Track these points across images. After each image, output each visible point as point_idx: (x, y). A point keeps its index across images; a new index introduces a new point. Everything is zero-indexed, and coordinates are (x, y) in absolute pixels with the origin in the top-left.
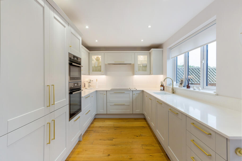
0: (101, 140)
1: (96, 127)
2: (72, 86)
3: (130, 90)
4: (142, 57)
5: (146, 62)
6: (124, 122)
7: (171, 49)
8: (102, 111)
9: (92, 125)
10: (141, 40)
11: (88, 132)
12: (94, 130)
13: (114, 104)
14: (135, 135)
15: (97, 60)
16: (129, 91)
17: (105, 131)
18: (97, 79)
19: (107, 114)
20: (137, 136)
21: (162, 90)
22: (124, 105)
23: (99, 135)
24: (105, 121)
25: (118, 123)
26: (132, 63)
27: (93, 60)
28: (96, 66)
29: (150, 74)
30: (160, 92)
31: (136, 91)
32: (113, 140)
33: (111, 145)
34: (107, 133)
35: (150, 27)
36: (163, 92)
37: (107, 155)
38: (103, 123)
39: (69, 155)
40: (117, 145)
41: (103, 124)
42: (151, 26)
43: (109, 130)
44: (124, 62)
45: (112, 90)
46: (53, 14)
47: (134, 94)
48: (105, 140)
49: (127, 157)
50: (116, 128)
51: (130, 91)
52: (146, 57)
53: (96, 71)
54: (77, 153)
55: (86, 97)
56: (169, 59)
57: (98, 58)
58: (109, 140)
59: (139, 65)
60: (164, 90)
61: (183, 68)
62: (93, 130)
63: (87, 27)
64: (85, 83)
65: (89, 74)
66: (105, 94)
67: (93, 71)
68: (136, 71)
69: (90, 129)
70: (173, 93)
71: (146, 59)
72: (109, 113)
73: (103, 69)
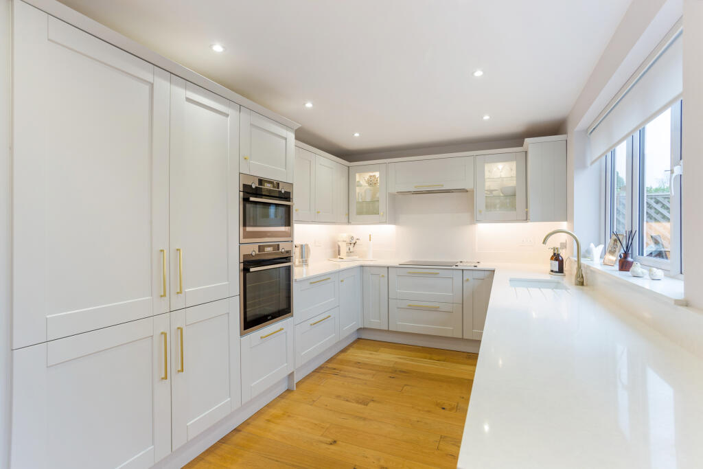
0: (338, 397)
1: (348, 362)
2: (254, 253)
3: (457, 268)
4: (500, 166)
5: (513, 183)
6: (430, 359)
7: (590, 131)
8: (375, 322)
9: (341, 357)
10: (482, 117)
11: (322, 371)
12: (338, 370)
13: (410, 306)
14: (437, 404)
15: (371, 183)
16: (451, 271)
17: (362, 377)
18: (370, 235)
19: (388, 331)
20: (443, 409)
21: (556, 272)
22: (436, 310)
23: (343, 384)
24: (382, 349)
25: (412, 360)
26: (468, 185)
27: (360, 185)
28: (368, 199)
29: (526, 219)
30: (548, 277)
31: (474, 272)
32: (371, 405)
33: (356, 417)
34: (365, 384)
35: (479, 73)
36: (557, 277)
37: (329, 440)
38: (371, 354)
39: (250, 418)
40: (371, 420)
41: (370, 356)
42: (482, 70)
43: (374, 375)
44: (442, 186)
45: (401, 267)
46: (181, 93)
47: (467, 280)
48: (347, 401)
49: (379, 460)
50: (396, 373)
51: (454, 271)
52: (513, 165)
53: (368, 213)
54: (267, 418)
55: (312, 281)
56: (583, 166)
57: (373, 178)
58: (358, 402)
59: (491, 191)
60: (561, 270)
61: (624, 195)
62: (335, 369)
63: (309, 105)
64: (340, 244)
65: (349, 223)
66: (383, 276)
67: (360, 213)
68: (480, 212)
69: (330, 365)
70: (582, 284)
71: (514, 173)
72: (395, 330)
73: (383, 206)
